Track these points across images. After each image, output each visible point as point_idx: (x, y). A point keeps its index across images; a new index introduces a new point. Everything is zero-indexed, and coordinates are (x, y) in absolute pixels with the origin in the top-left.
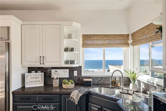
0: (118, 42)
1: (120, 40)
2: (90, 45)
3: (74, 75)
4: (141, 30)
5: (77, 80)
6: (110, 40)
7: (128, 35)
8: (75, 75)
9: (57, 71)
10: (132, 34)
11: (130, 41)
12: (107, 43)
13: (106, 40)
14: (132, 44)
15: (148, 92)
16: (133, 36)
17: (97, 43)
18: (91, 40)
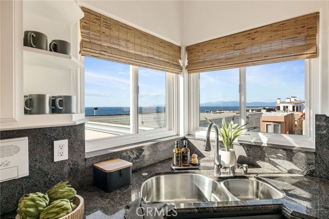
1: (169, 55)
3: (53, 159)
4: (225, 38)
5: (70, 175)
6: (153, 49)
7: (180, 48)
8: (57, 158)
10: (187, 47)
11: (184, 62)
13: (145, 46)
14: (187, 68)
15: (260, 163)
16: (192, 51)
17: (125, 49)
18: (109, 36)
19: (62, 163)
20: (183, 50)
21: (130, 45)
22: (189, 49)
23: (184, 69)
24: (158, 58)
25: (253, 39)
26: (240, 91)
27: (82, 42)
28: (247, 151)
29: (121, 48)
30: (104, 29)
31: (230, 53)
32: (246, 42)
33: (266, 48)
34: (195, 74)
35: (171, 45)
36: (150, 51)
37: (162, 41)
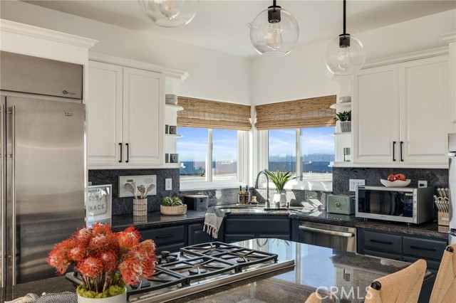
0: (237, 119)
1: (239, 116)
2: (193, 121)
3: (165, 189)
6: (224, 114)
7: (250, 107)
8: (167, 189)
9: (132, 181)
10: (256, 106)
11: (253, 120)
12: (219, 120)
13: (218, 113)
14: (256, 125)
15: (303, 203)
16: (260, 111)
17: (203, 118)
18: (193, 111)
19: (169, 191)
20: (253, 110)
21: (206, 114)
22: (258, 108)
23: (253, 126)
24: (228, 120)
25: (302, 108)
26: (297, 148)
27: (178, 118)
28: (296, 195)
29: (201, 118)
30: (191, 108)
31: (288, 117)
32: (298, 109)
33: (310, 115)
34: (264, 131)
35: (240, 107)
36: (222, 116)
37: (232, 106)
